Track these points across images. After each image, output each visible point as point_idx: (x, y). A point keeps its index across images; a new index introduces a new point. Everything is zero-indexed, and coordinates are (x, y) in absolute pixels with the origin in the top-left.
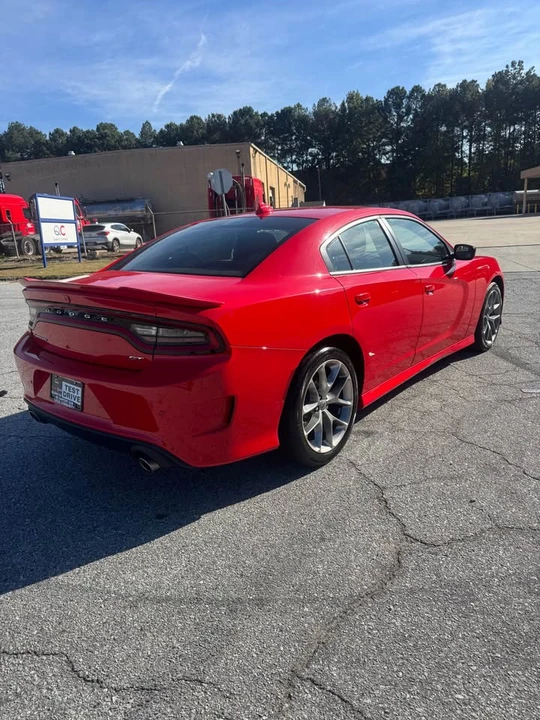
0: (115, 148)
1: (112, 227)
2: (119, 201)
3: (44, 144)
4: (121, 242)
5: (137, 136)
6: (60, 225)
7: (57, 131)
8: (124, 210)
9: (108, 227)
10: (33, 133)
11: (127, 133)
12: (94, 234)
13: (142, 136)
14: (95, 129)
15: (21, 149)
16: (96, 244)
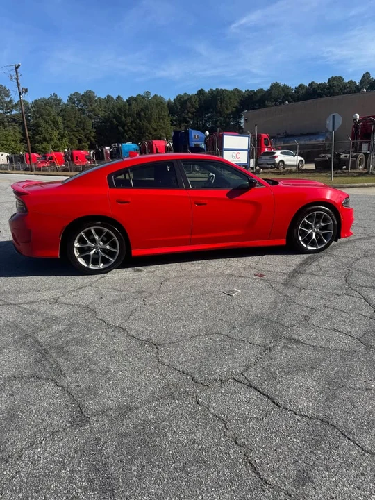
0: (338, 94)
1: (281, 153)
2: (308, 134)
3: (290, 96)
4: (286, 163)
5: (358, 84)
6: (236, 152)
7: (300, 86)
8: (310, 140)
9: (278, 153)
10: (286, 88)
11: (351, 82)
12: (268, 157)
13: (361, 84)
14: (327, 82)
15: (276, 100)
16: (268, 164)
